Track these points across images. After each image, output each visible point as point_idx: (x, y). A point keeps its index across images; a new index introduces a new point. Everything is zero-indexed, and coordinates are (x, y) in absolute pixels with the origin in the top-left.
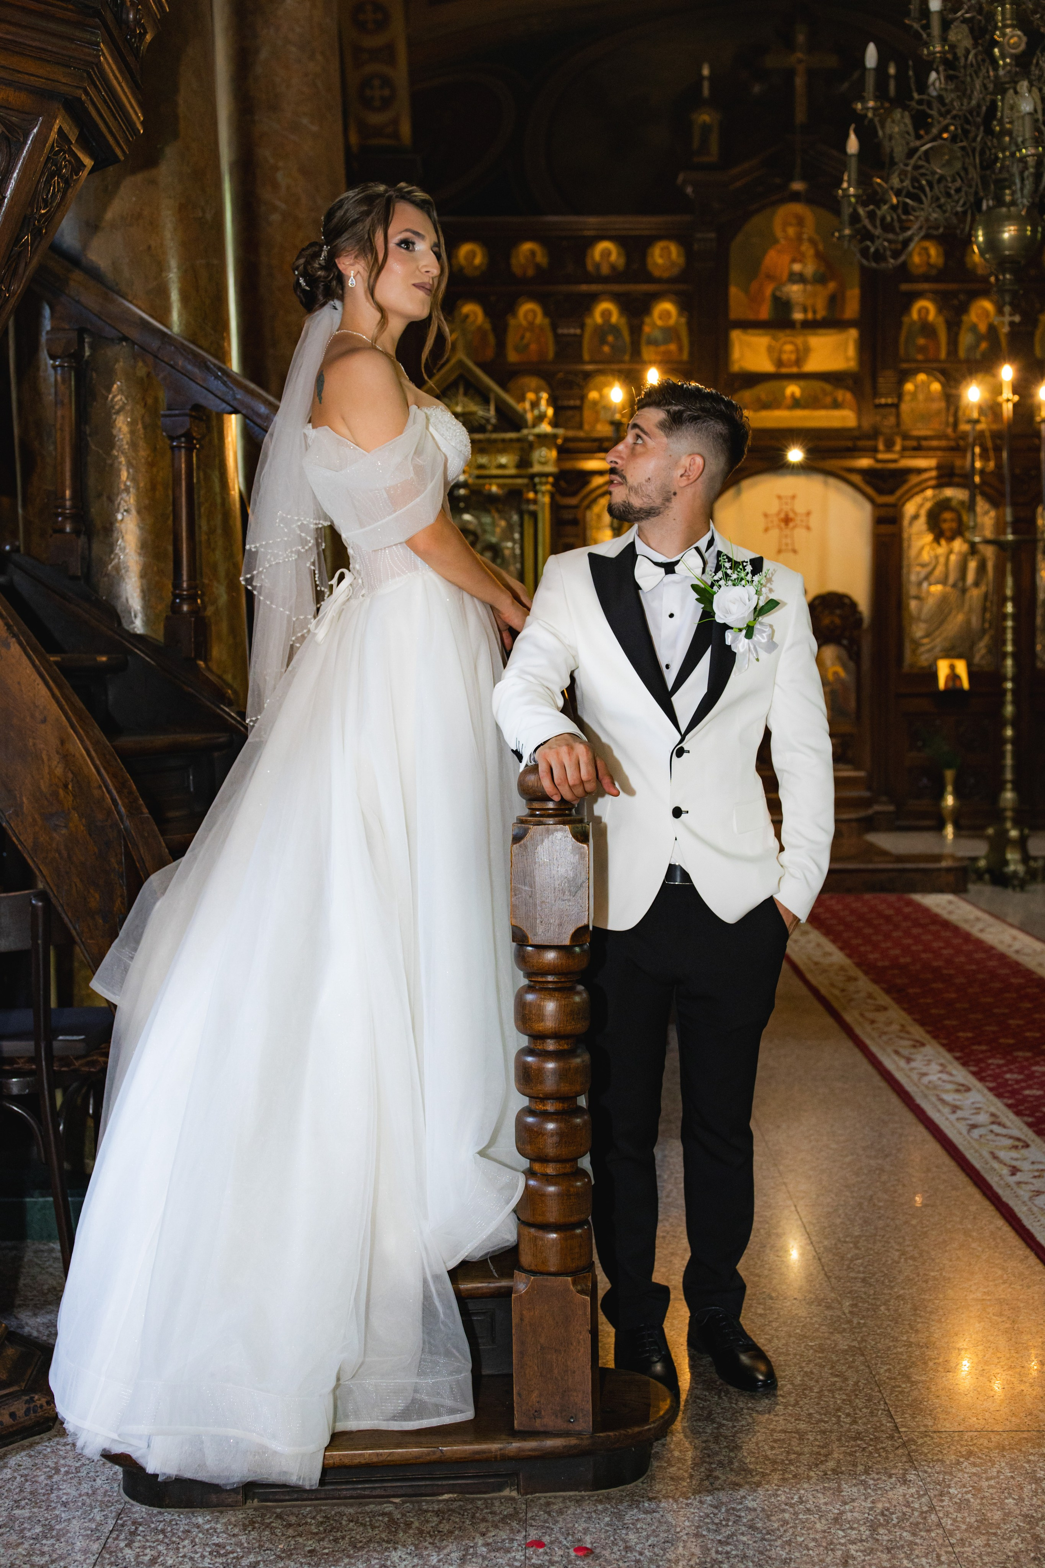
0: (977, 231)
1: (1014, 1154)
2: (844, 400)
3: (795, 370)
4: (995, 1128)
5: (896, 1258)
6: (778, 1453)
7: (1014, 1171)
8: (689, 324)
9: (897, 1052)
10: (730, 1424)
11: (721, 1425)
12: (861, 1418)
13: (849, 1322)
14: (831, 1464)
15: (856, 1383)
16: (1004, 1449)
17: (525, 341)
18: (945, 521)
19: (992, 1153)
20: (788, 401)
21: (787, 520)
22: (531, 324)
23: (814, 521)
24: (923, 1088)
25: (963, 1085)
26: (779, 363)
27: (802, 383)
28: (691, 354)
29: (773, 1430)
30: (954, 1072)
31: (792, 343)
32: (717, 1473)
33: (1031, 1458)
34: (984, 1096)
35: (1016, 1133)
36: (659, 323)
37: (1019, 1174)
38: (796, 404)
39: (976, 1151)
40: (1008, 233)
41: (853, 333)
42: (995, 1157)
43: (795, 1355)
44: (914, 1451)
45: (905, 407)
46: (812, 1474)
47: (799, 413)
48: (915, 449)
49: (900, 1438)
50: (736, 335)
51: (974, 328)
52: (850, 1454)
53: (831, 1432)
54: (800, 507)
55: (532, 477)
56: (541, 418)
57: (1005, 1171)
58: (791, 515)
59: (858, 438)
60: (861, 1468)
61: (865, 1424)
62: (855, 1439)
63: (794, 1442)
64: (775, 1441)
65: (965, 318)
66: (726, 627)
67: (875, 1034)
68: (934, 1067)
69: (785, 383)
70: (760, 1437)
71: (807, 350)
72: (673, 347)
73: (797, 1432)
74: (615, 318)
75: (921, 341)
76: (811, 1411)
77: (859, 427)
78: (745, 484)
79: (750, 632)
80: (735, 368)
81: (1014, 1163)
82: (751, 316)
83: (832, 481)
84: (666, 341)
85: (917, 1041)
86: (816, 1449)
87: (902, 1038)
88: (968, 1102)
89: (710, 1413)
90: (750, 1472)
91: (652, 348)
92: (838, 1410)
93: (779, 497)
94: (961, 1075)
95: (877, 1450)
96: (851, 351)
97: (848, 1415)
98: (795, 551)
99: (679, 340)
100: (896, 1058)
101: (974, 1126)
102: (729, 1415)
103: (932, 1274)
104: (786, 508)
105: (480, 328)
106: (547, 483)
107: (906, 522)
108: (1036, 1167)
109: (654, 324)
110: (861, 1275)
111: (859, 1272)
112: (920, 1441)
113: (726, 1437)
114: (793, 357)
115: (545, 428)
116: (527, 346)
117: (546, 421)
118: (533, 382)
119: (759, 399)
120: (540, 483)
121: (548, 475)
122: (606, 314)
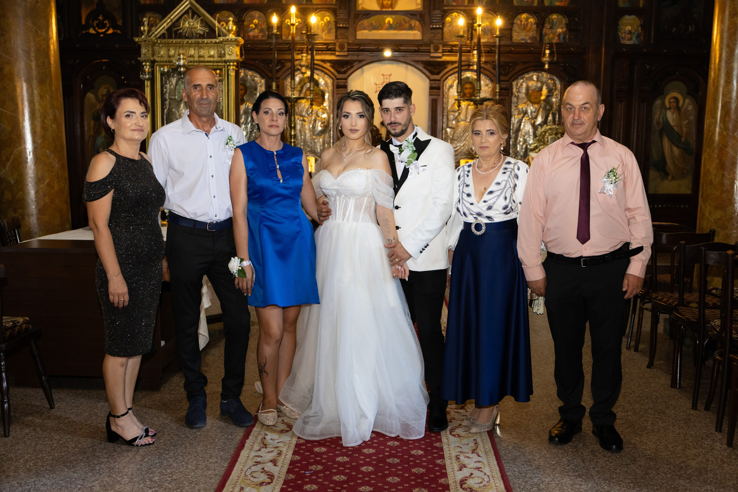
2: (415, 26)
3: (390, 9)
18: (466, 88)
20: (387, 25)
26: (382, 6)
27: (394, 17)
38: (391, 27)
45: (445, 29)
47: (392, 32)
48: (449, 51)
55: (226, 62)
56: (229, 31)
59: (421, 45)
69: (385, 16)
77: (422, 40)
78: (366, 67)
80: (360, 8)
83: (409, 67)
93: (383, 75)
96: (419, 1)
106: (233, 65)
107: (446, 90)
114: (389, 2)
115: (232, 36)
117: (232, 33)
118: (257, 14)
119: (371, 24)
120: (230, 65)
121: (233, 61)
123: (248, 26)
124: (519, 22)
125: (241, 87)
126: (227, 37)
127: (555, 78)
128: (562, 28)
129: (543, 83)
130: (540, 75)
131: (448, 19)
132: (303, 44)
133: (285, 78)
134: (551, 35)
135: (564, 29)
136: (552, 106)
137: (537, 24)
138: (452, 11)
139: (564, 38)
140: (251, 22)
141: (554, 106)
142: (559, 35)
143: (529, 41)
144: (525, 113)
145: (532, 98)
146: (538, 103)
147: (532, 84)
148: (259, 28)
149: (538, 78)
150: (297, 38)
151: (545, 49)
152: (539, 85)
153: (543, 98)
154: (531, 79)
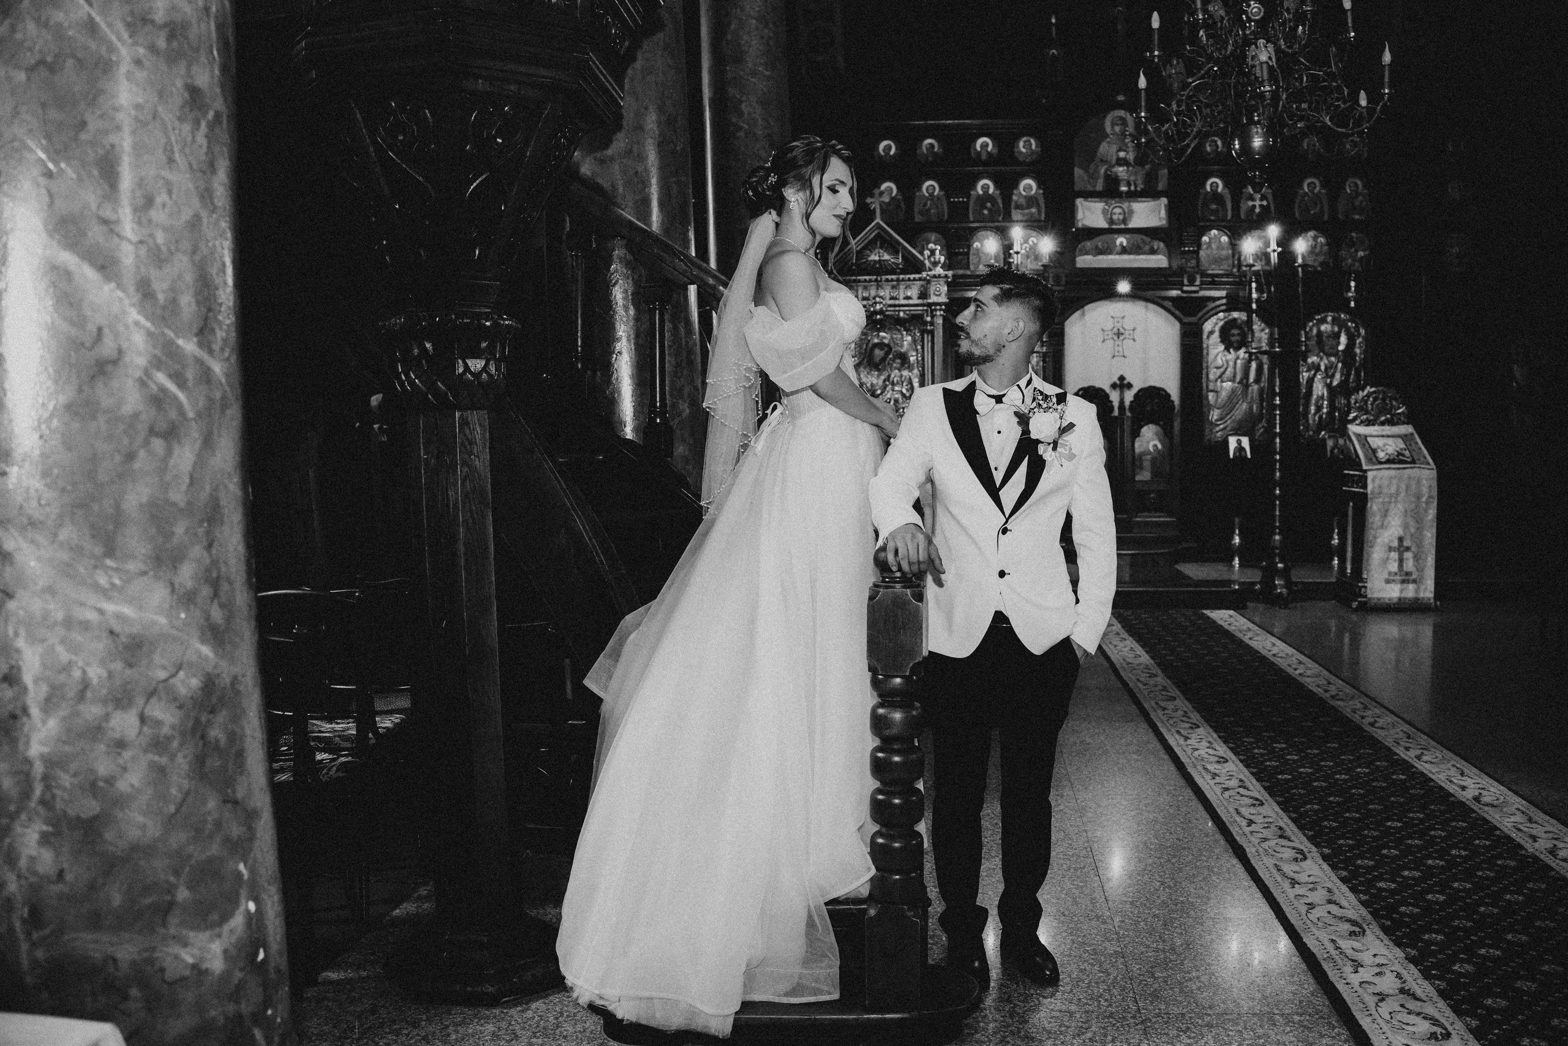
0: (1234, 141)
1: (1253, 810)
2: (1158, 248)
3: (1123, 226)
4: (1241, 790)
5: (1157, 887)
6: (1052, 1026)
7: (1251, 822)
8: (1046, 194)
9: (1178, 732)
10: (1022, 1005)
11: (1016, 1005)
12: (1115, 1002)
13: (1117, 933)
14: (1089, 1035)
15: (1115, 978)
16: (1212, 1026)
17: (927, 207)
18: (1233, 335)
19: (1237, 810)
20: (1118, 249)
21: (1119, 334)
22: (931, 195)
23: (1138, 335)
24: (1193, 759)
25: (1223, 758)
26: (1111, 221)
28: (1047, 214)
29: (1052, 1010)
30: (1218, 748)
31: (1120, 207)
32: (1008, 1039)
33: (1230, 1033)
34: (1237, 766)
35: (1256, 795)
36: (1024, 193)
37: (1253, 825)
38: (1124, 251)
39: (1226, 808)
40: (1257, 142)
41: (1164, 201)
42: (1238, 813)
43: (1075, 957)
44: (1149, 1027)
45: (1202, 253)
46: (1075, 1041)
47: (1126, 257)
48: (1210, 283)
49: (1141, 1017)
50: (1079, 202)
51: (1251, 197)
52: (1104, 1028)
53: (1093, 1012)
54: (1128, 324)
55: (929, 305)
56: (935, 264)
57: (1244, 823)
58: (1122, 330)
59: (1170, 276)
60: (1110, 1038)
61: (1117, 1007)
62: (1108, 1017)
63: (1066, 1019)
64: (1051, 1018)
65: (1244, 190)
66: (1038, 442)
67: (1164, 718)
68: (1204, 744)
69: (1116, 236)
70: (1042, 1014)
71: (1131, 212)
72: (1033, 210)
73: (1069, 1012)
74: (992, 191)
75: (1214, 206)
76: (1081, 997)
77: (1170, 267)
78: (1088, 307)
79: (1055, 445)
80: (1080, 225)
81: (1252, 817)
82: (1090, 188)
83: (1151, 306)
84: (1028, 207)
85: (1195, 724)
86: (1080, 1024)
87: (1183, 721)
88: (1224, 771)
89: (1009, 997)
90: (1032, 1039)
91: (1019, 211)
92: (1101, 996)
93: (1113, 317)
94: (1222, 750)
95: (1122, 1026)
96: (1163, 213)
97: (1106, 1000)
98: (1124, 357)
99: (1038, 205)
100: (1177, 736)
101: (1227, 789)
102: (1022, 998)
103: (1181, 899)
104: (1118, 325)
105: (894, 199)
106: (940, 310)
107: (1205, 337)
108: (1266, 820)
109: (1020, 195)
110: (1130, 900)
111: (1129, 897)
112: (1154, 1020)
113: (1018, 1014)
114: (1121, 217)
115: (939, 270)
116: (929, 209)
119: (1097, 247)
120: (936, 310)
121: (942, 304)
122: (985, 188)
128: (1364, 251)
129: (1340, 327)
136: (1353, 359)
137: (1330, 245)
143: (1319, 269)
144: (1317, 368)
145: (1326, 349)
146: (1335, 354)
147: (1326, 328)
149: (1334, 322)
152: (1335, 329)
153: (1341, 348)
154: (1323, 321)
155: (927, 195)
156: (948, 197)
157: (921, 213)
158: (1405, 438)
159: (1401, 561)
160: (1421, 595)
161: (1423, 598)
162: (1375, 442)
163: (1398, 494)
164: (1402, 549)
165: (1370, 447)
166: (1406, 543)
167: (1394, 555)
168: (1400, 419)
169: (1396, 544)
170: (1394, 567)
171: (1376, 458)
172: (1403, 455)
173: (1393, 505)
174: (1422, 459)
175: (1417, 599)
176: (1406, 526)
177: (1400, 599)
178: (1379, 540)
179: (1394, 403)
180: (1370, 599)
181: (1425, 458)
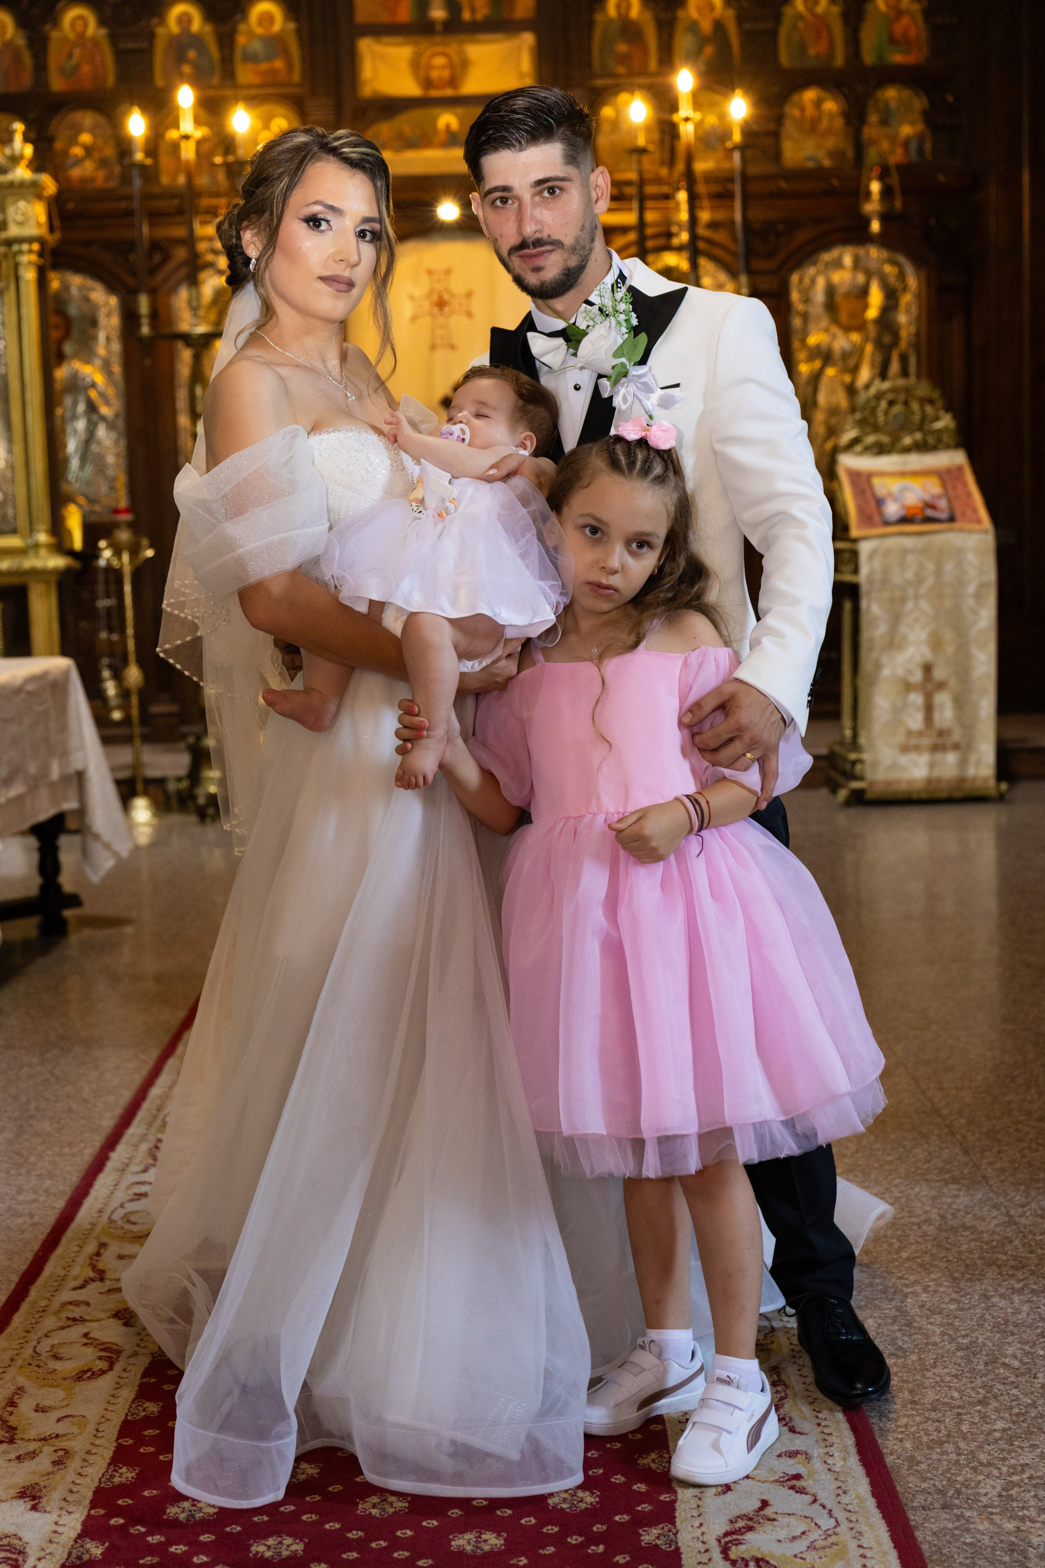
3: (449, 92)
8: (298, 31)
17: (74, 60)
20: (442, 137)
21: (441, 304)
22: (82, 36)
23: (477, 305)
26: (428, 83)
27: (460, 111)
28: (304, 72)
31: (444, 54)
36: (259, 30)
38: (453, 140)
41: (528, 39)
45: (601, 140)
50: (366, 46)
51: (693, 27)
54: (457, 285)
55: (9, 243)
56: (15, 160)
58: (446, 297)
65: (681, 14)
69: (436, 111)
71: (465, 64)
72: (279, 64)
74: (197, 25)
75: (622, 47)
80: (368, 91)
82: (384, 18)
84: (269, 58)
91: (250, 66)
93: (430, 272)
96: (526, 63)
98: (452, 347)
99: (286, 53)
104: (439, 287)
105: (9, 44)
106: (30, 251)
109: (251, 34)
114: (446, 74)
115: (22, 173)
116: (77, 67)
117: (24, 163)
118: (87, 118)
119: (401, 136)
120: (21, 252)
121: (30, 240)
122: (184, 20)
123: (65, 153)
124: (796, 112)
125: (54, 319)
126: (9, 177)
127: (902, 259)
128: (913, 123)
129: (869, 274)
130: (861, 251)
131: (607, 112)
132: (216, 195)
133: (174, 290)
134: (885, 145)
135: (920, 127)
136: (896, 336)
137: (847, 116)
138: (616, 89)
139: (920, 151)
140: (73, 141)
141: (904, 334)
142: (906, 144)
143: (827, 163)
144: (826, 356)
145: (844, 317)
146: (860, 326)
147: (842, 278)
148: (97, 155)
149: (857, 264)
150: (202, 181)
151: (869, 180)
152: (861, 278)
153: (872, 313)
154: (838, 264)
155: (71, 36)
156: (114, 38)
157: (62, 72)
158: (946, 476)
159: (929, 709)
160: (971, 772)
161: (975, 779)
162: (880, 486)
163: (919, 580)
164: (930, 687)
165: (873, 494)
166: (939, 674)
167: (917, 699)
168: (939, 440)
169: (917, 676)
170: (916, 721)
171: (881, 513)
172: (933, 507)
173: (910, 605)
174: (969, 513)
175: (962, 780)
176: (936, 643)
177: (929, 781)
178: (886, 672)
179: (929, 409)
180: (871, 783)
181: (975, 511)
